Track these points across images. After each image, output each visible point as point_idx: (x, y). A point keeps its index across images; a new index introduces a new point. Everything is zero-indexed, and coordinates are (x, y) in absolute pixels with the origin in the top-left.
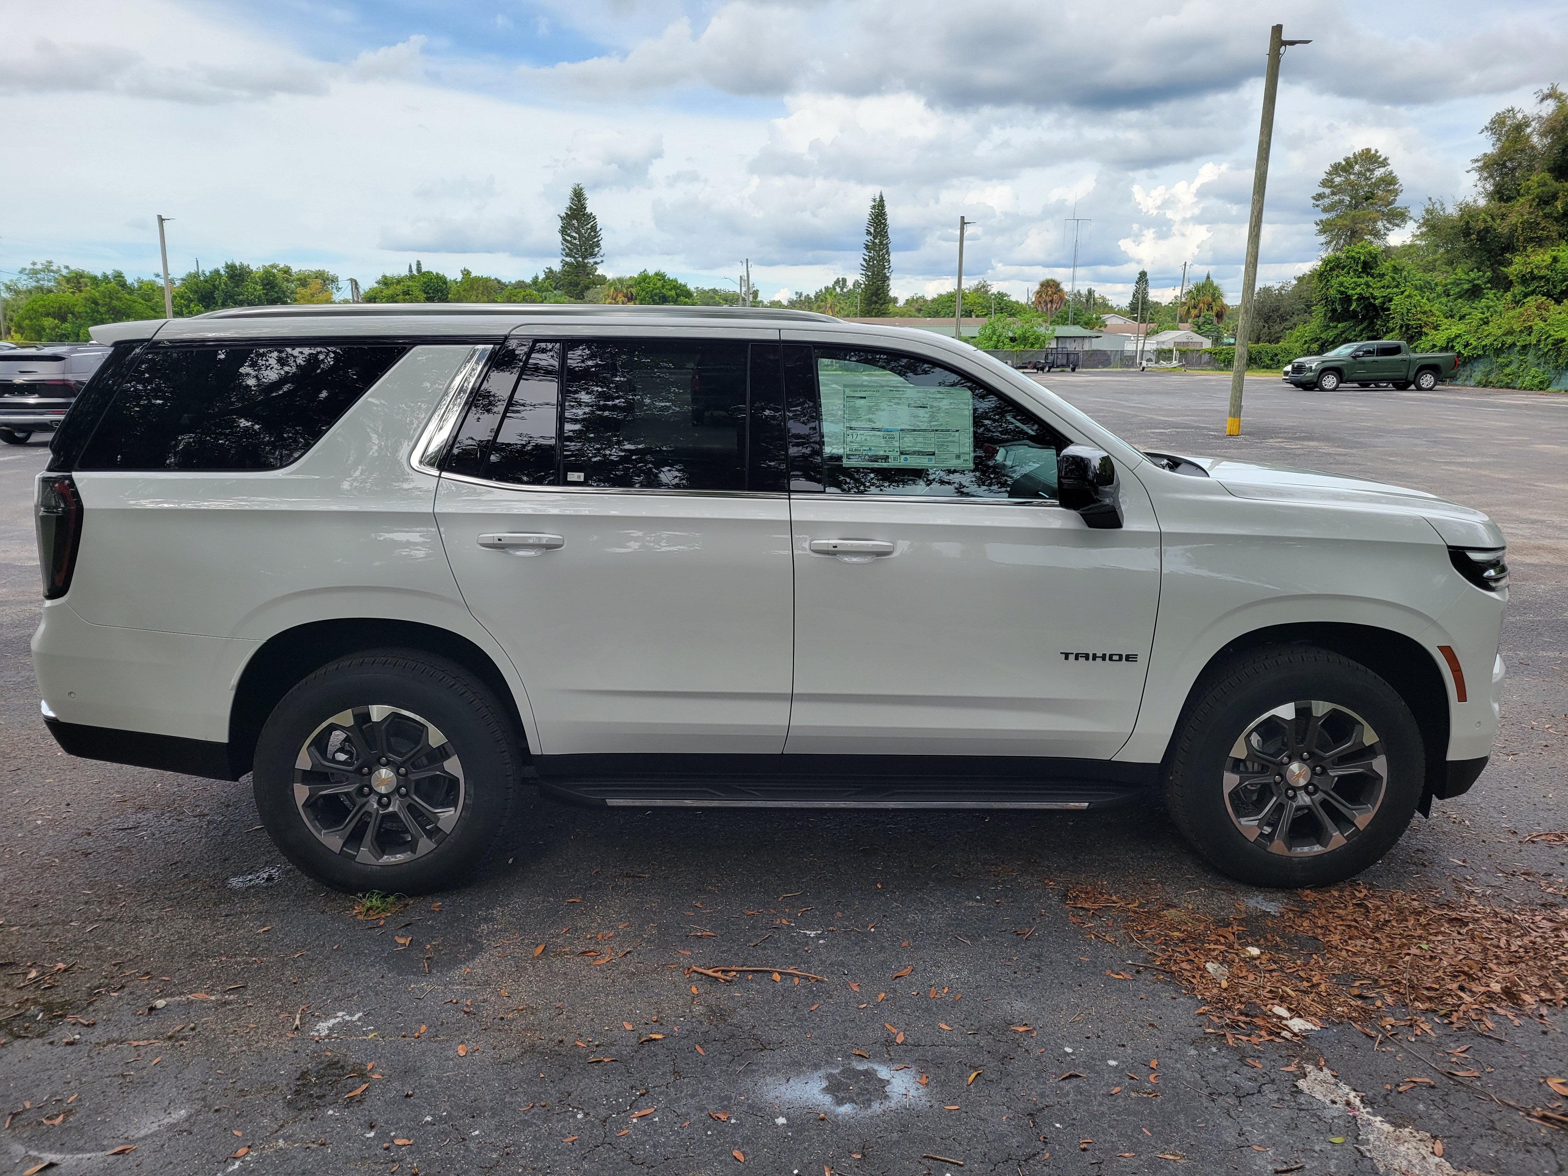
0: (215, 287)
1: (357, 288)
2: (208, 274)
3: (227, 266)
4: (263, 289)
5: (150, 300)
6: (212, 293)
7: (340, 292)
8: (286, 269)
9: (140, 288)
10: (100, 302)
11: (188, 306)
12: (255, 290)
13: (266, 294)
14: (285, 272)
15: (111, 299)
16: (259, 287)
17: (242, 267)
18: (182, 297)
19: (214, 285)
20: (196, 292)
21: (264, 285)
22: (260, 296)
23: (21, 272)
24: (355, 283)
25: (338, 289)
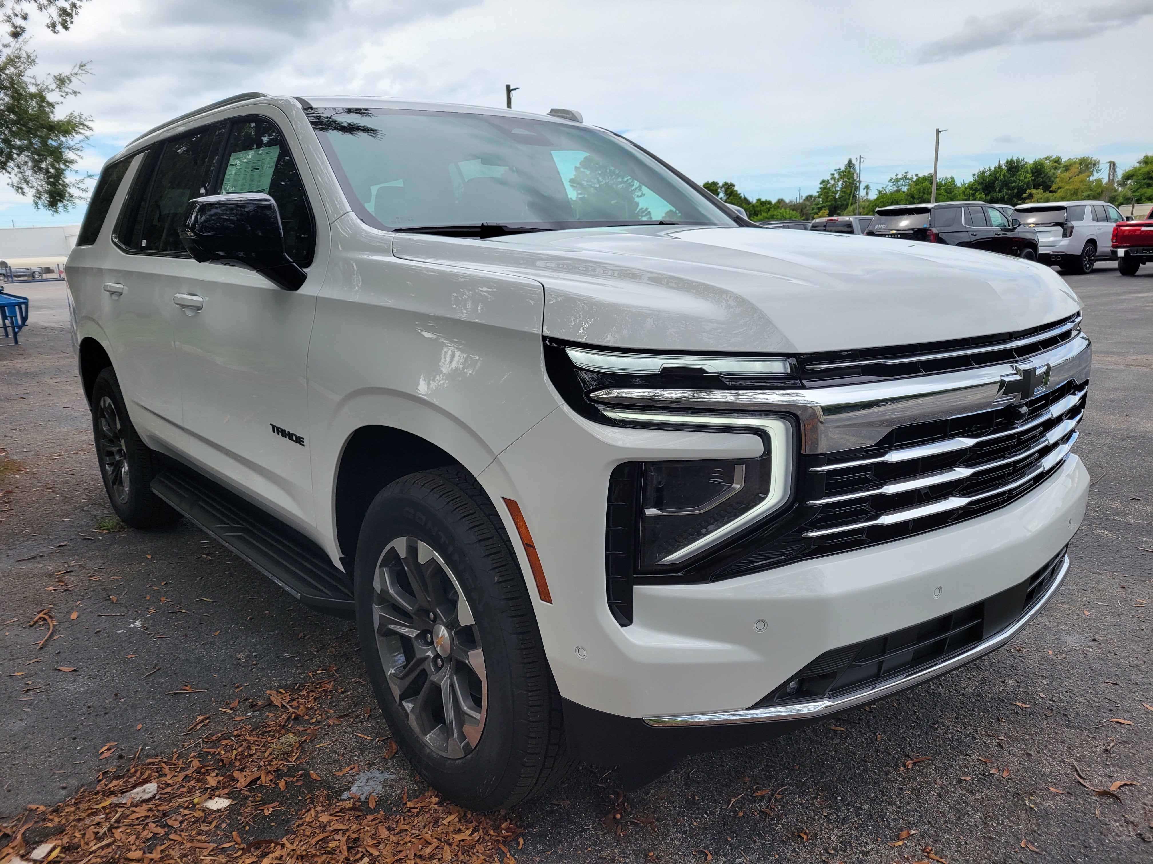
0: (996, 178)
1: (1114, 169)
2: (993, 169)
3: (1007, 162)
4: (1032, 176)
5: (951, 193)
6: (993, 183)
7: (1100, 173)
8: (1057, 159)
9: (946, 184)
10: (916, 197)
11: (974, 195)
12: (1025, 178)
13: (1034, 180)
14: (1056, 162)
15: (924, 193)
16: (1029, 175)
17: (1018, 161)
18: (971, 189)
19: (996, 177)
20: (982, 183)
21: (1033, 173)
22: (1029, 182)
23: (890, 181)
24: (1113, 165)
25: (1098, 171)
